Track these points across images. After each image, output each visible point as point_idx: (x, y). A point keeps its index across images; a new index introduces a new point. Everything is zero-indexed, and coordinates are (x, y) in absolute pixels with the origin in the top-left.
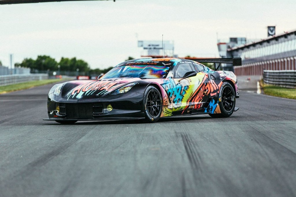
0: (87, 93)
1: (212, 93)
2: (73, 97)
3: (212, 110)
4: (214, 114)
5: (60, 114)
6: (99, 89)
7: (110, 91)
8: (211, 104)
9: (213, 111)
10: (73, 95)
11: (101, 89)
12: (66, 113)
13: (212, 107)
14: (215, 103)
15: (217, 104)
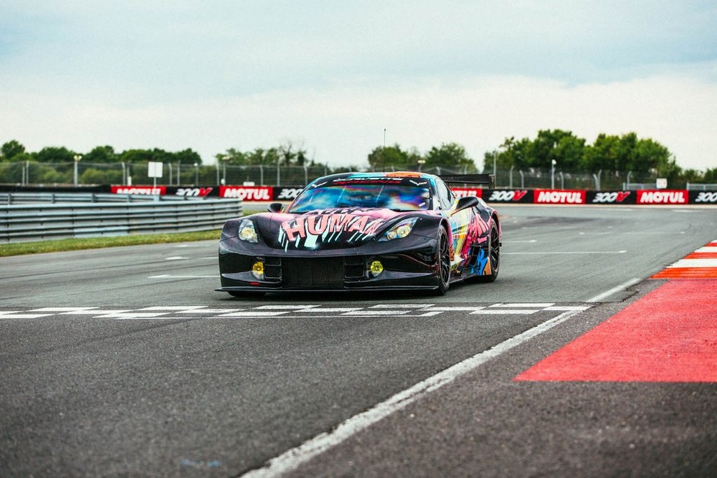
0: (324, 236)
1: (481, 237)
2: (297, 245)
3: (479, 269)
4: (483, 276)
5: (265, 280)
6: (345, 230)
7: (371, 234)
8: (480, 259)
9: (480, 271)
10: (295, 242)
11: (351, 230)
12: (283, 278)
13: (480, 263)
14: (485, 256)
15: (488, 258)
